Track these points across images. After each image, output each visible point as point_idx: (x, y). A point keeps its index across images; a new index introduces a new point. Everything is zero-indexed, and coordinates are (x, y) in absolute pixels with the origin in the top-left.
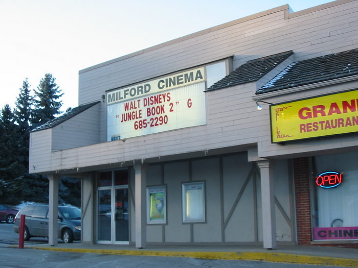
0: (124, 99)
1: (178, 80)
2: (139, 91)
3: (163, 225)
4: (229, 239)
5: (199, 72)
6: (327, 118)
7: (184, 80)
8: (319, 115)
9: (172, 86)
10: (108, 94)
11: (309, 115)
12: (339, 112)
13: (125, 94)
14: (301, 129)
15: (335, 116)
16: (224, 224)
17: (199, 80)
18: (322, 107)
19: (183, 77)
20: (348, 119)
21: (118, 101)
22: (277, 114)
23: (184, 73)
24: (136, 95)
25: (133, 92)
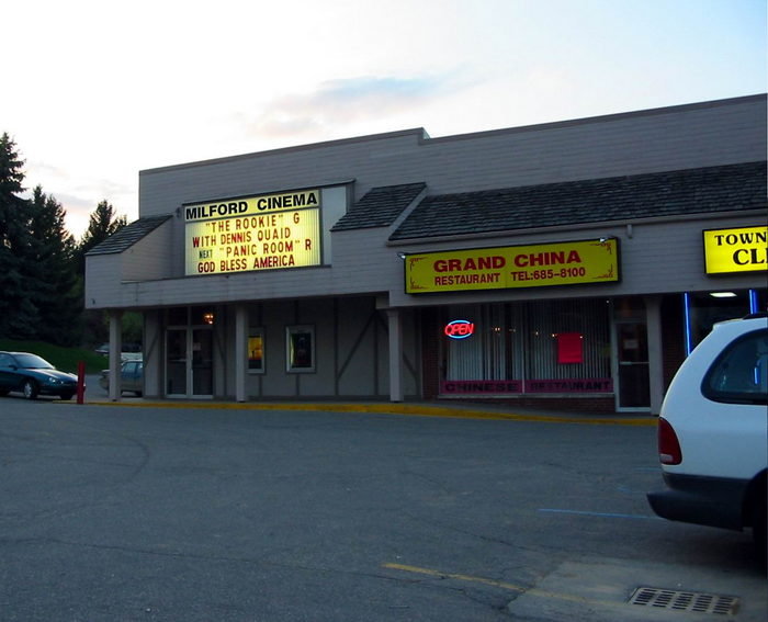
0: (209, 217)
1: (285, 202)
2: (230, 209)
3: (260, 375)
4: (342, 392)
5: (312, 195)
6: (463, 273)
7: (292, 203)
8: (455, 268)
9: (277, 208)
10: (187, 208)
11: (445, 269)
12: (475, 268)
13: (211, 211)
14: (436, 282)
15: (471, 272)
16: (338, 376)
17: (312, 204)
18: (459, 262)
19: (292, 199)
20: (483, 276)
21: (202, 218)
22: (412, 264)
23: (292, 195)
24: (227, 214)
25: (223, 210)
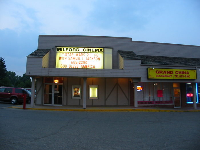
0: (65, 51)
1: (92, 50)
4: (107, 104)
5: (101, 49)
7: (95, 51)
8: (161, 73)
9: (89, 52)
10: (57, 48)
11: (158, 73)
14: (156, 76)
15: (165, 74)
17: (101, 52)
20: (168, 75)
21: (62, 51)
22: (150, 71)
23: (95, 48)
24: (72, 51)
25: (70, 50)
